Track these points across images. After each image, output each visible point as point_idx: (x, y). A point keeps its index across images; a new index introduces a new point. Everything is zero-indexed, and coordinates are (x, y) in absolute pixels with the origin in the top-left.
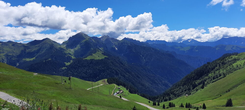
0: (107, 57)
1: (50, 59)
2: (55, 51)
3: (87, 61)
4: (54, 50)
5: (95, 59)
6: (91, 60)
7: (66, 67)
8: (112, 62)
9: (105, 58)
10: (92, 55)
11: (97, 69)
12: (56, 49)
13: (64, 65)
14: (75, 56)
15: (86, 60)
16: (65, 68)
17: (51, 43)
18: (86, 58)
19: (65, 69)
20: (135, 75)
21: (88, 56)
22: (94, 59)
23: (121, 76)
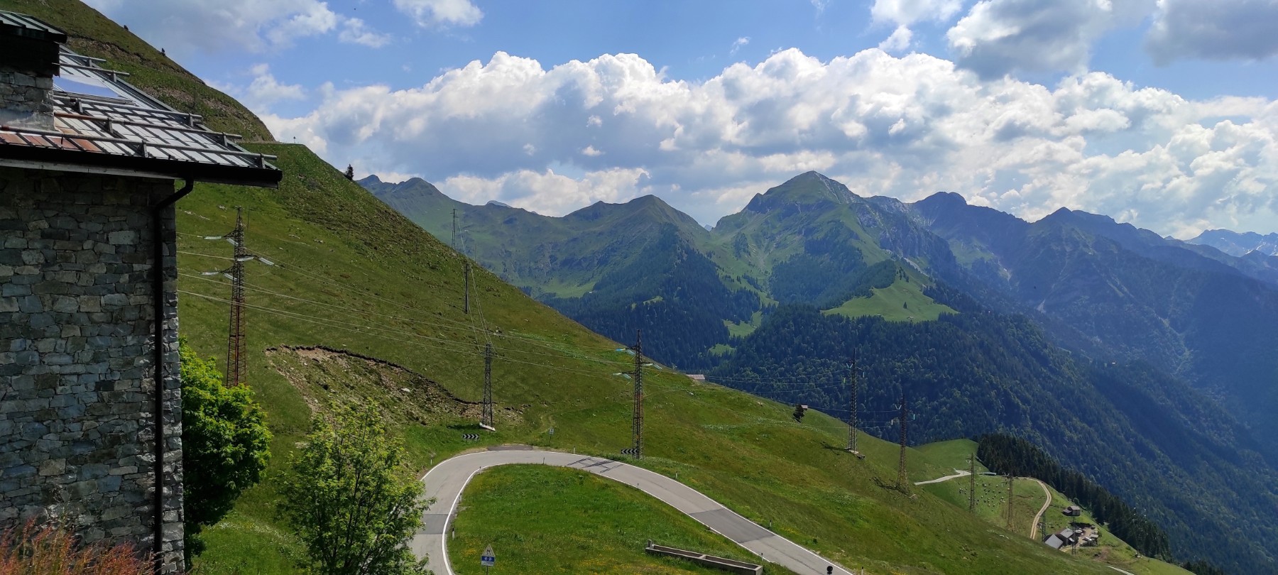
0: (954, 312)
1: (658, 299)
2: (683, 261)
3: (843, 327)
4: (680, 257)
5: (887, 319)
6: (863, 320)
7: (732, 343)
8: (981, 345)
9: (943, 317)
10: (870, 295)
11: (893, 372)
12: (690, 252)
13: (723, 337)
14: (776, 293)
15: (840, 318)
16: (727, 352)
17: (666, 220)
18: (834, 311)
19: (726, 356)
20: (1122, 437)
21: (850, 298)
22: (880, 319)
23: (1038, 433)
